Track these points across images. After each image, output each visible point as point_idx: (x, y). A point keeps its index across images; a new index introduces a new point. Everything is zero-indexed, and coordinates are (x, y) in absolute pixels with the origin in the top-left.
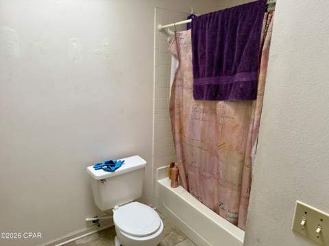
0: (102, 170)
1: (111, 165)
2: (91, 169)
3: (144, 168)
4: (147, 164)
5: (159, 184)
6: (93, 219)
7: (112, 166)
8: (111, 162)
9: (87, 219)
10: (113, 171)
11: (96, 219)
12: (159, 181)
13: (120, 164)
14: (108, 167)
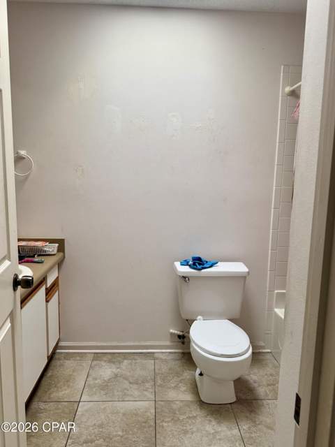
0: (188, 267)
1: (198, 263)
2: (177, 264)
3: (245, 277)
4: (248, 273)
7: (200, 264)
8: (199, 259)
9: (171, 331)
10: (200, 270)
11: (181, 334)
13: (210, 264)
14: (194, 264)
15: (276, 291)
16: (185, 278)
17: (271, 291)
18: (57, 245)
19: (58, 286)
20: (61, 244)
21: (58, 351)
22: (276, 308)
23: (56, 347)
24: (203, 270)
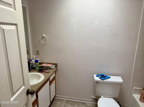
0: (99, 78)
1: (103, 77)
3: (121, 84)
5: (133, 96)
6: (95, 98)
8: (103, 75)
9: (92, 97)
10: (103, 80)
11: (96, 98)
12: (133, 95)
13: (107, 77)
14: (101, 77)
15: (134, 88)
16: (97, 82)
17: (132, 87)
18: (55, 66)
19: (55, 78)
20: (56, 65)
21: (56, 98)
22: (134, 94)
23: (55, 96)
24: (105, 80)
